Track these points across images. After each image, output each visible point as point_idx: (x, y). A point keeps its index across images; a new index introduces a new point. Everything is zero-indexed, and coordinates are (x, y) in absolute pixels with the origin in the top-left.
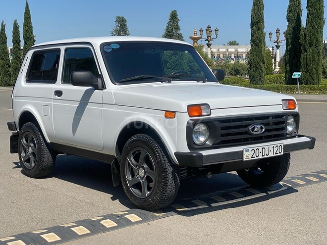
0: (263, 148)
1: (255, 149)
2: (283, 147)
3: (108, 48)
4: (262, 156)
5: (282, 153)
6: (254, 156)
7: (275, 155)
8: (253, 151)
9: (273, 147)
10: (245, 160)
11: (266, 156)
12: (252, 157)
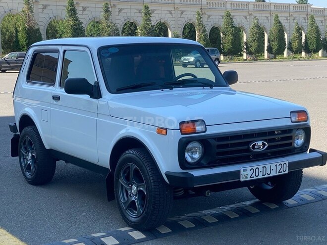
0: (263, 167)
1: (254, 168)
2: (287, 166)
3: (106, 53)
4: (263, 175)
5: (287, 172)
6: (254, 175)
7: (278, 174)
8: (252, 170)
9: (276, 165)
10: (242, 180)
11: (267, 176)
12: (251, 177)
